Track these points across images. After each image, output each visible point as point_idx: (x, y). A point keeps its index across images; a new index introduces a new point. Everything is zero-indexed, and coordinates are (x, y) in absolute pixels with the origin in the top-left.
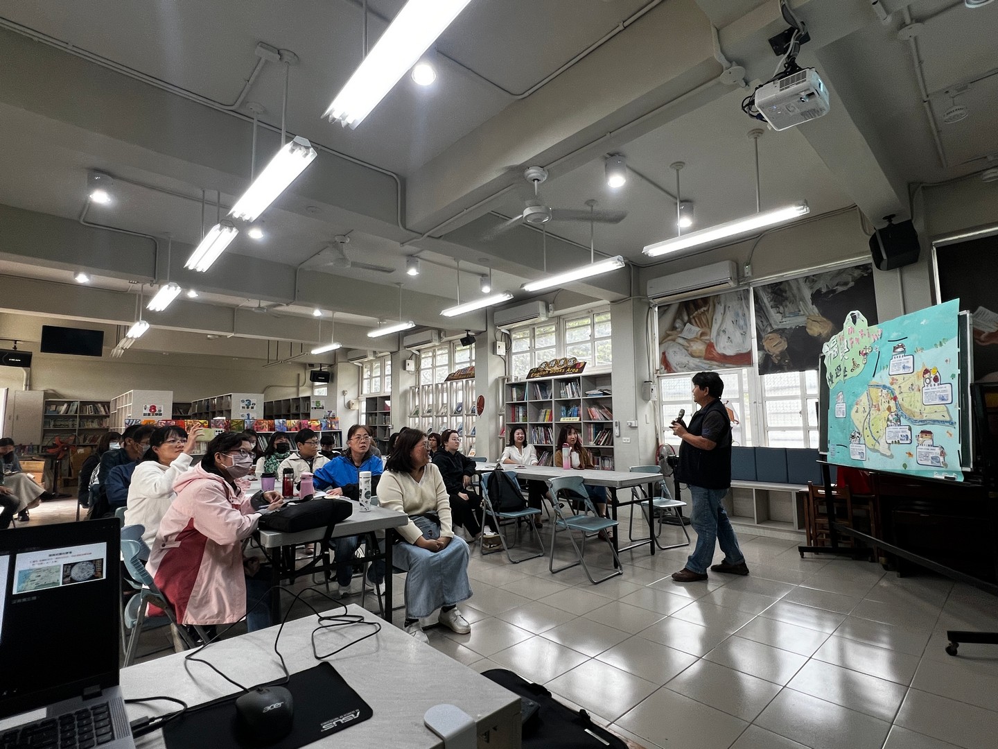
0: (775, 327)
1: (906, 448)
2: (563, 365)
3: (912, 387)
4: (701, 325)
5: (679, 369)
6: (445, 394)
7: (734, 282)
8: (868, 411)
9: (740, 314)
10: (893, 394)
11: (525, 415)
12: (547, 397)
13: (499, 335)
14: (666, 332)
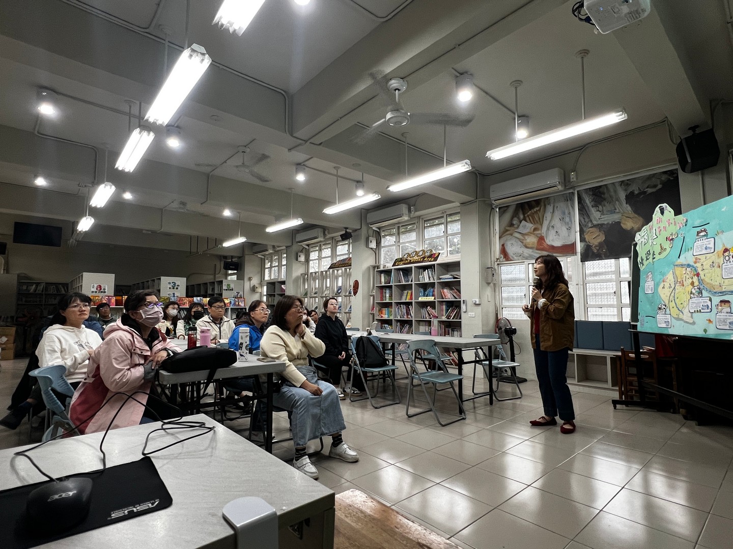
0: (595, 223)
1: (707, 316)
2: (422, 255)
3: (712, 265)
4: (533, 221)
5: (515, 258)
6: (328, 280)
7: (562, 186)
8: (673, 287)
9: (567, 213)
10: (696, 271)
11: (391, 296)
12: (408, 281)
13: (371, 232)
14: (505, 228)
